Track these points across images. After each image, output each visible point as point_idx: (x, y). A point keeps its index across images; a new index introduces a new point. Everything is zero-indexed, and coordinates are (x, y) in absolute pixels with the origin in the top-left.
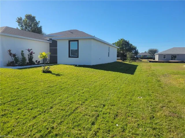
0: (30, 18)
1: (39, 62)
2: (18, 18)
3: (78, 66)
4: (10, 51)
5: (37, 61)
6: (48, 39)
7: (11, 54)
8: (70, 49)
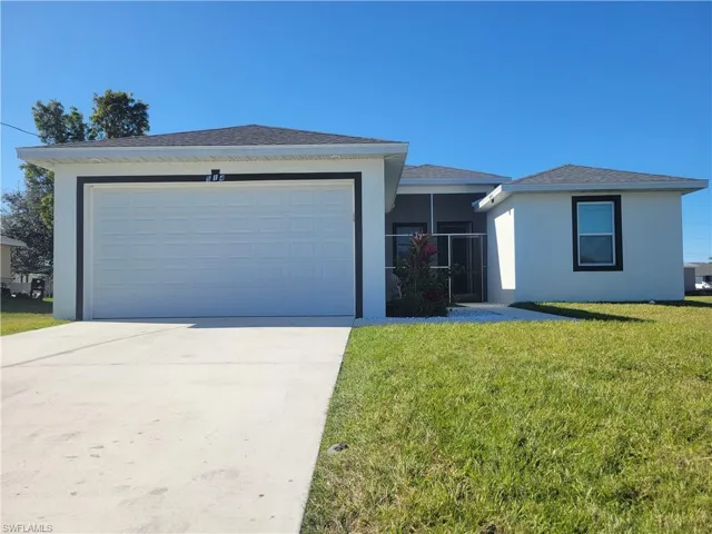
8: (579, 235)
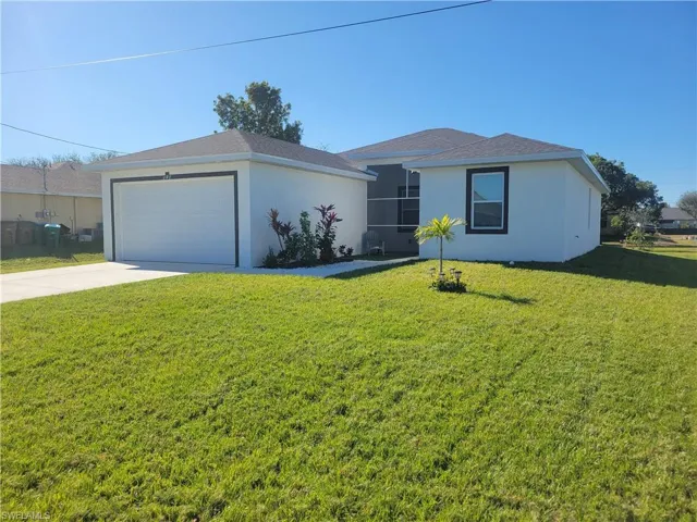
0: (265, 96)
1: (350, 251)
2: (219, 97)
3: (513, 267)
4: (275, 215)
5: (343, 247)
6: (364, 169)
7: (276, 225)
8: (473, 202)
